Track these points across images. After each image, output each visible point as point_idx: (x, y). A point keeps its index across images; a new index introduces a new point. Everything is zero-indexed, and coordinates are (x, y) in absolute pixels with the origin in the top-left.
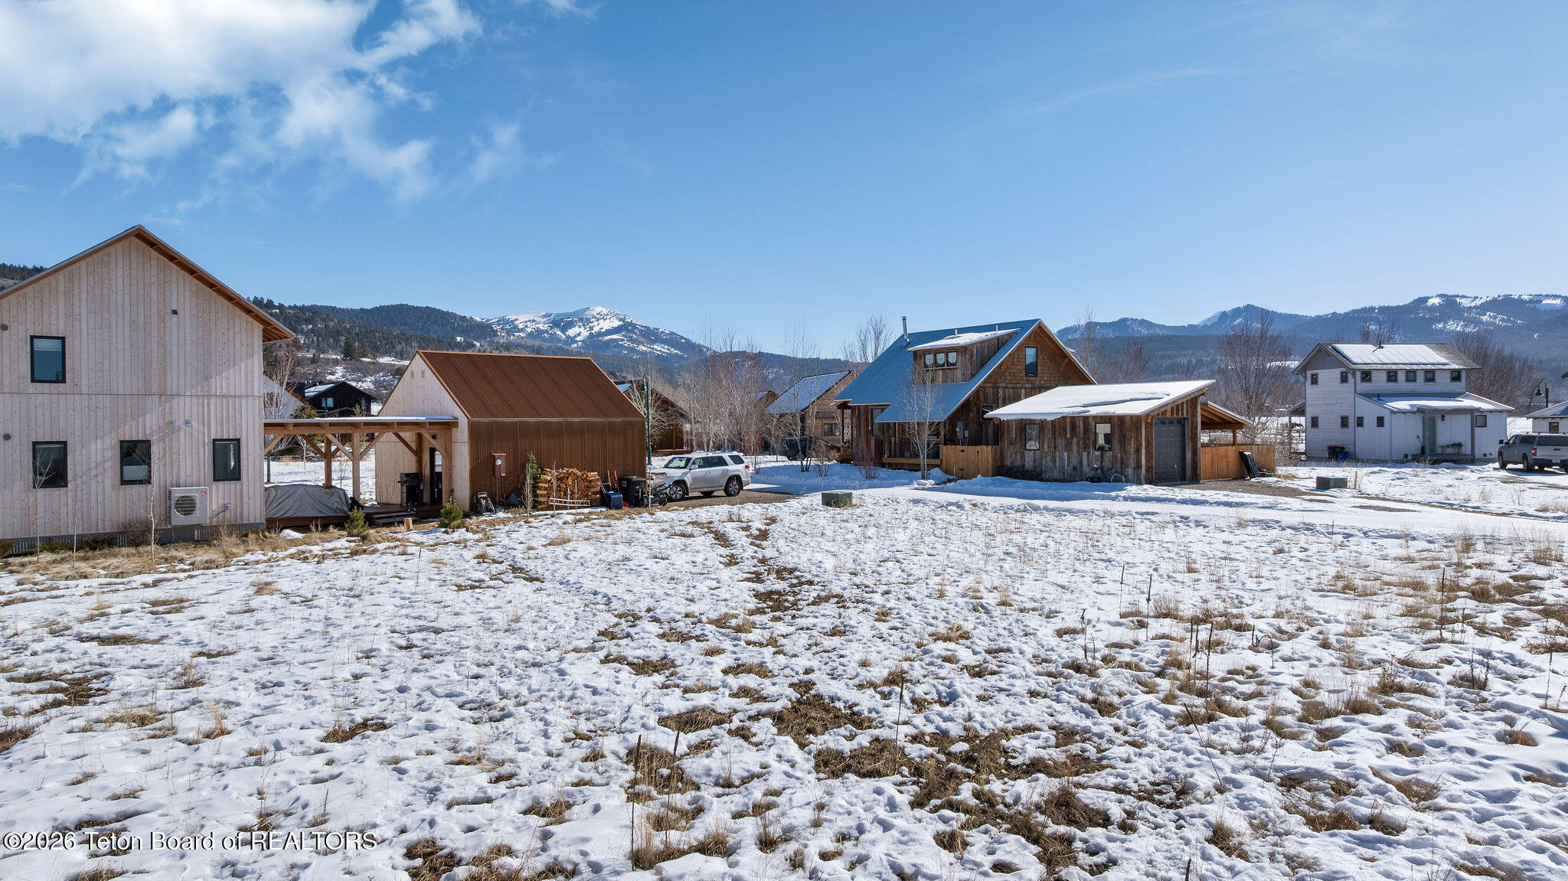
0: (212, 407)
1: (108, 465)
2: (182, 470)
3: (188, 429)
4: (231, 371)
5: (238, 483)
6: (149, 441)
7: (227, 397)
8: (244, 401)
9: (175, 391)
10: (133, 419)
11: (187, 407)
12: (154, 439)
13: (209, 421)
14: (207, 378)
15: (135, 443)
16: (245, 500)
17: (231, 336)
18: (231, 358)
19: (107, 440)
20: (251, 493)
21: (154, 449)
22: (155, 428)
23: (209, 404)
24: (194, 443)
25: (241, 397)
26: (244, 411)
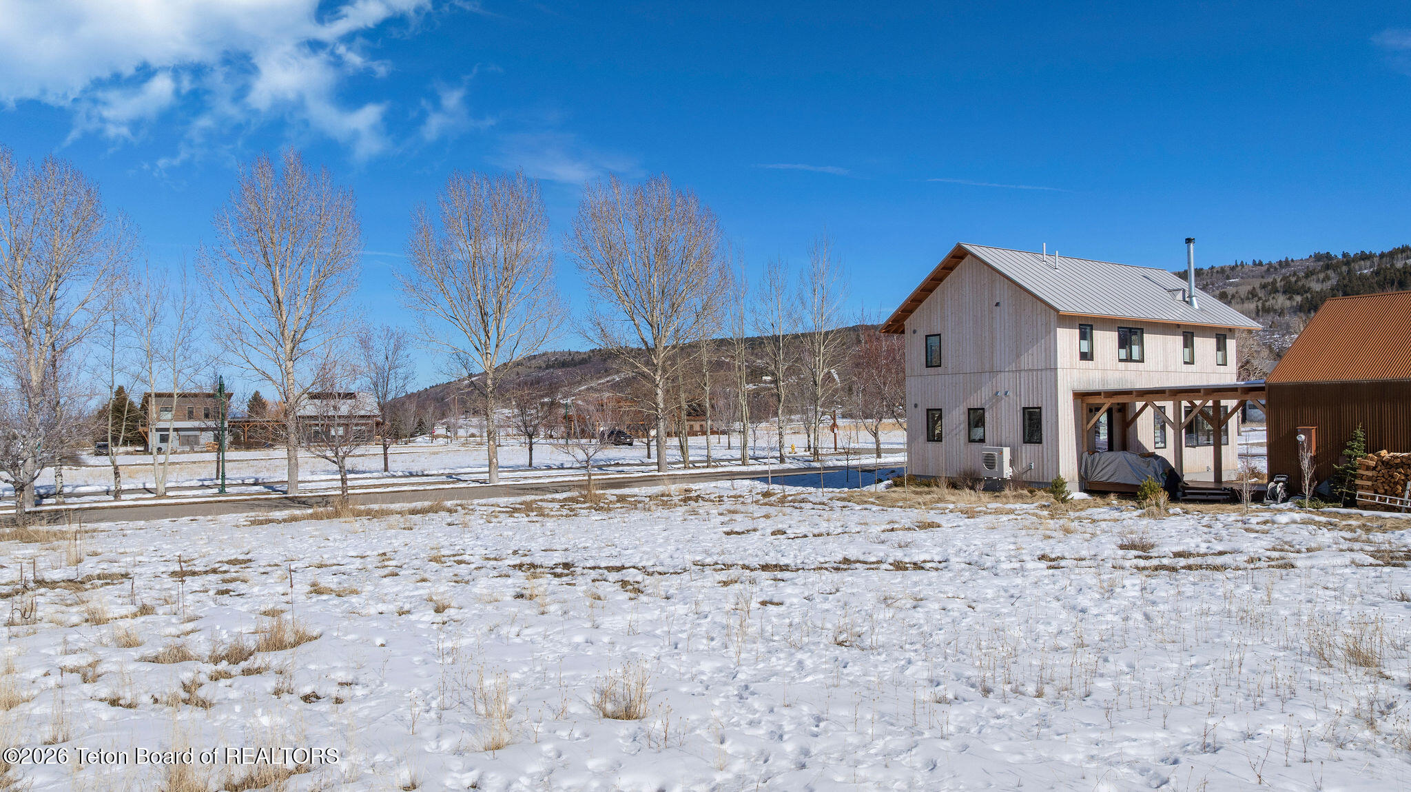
0: (1022, 380)
1: (962, 426)
2: (1003, 433)
3: (1007, 399)
4: (1035, 347)
5: (1040, 445)
6: (983, 409)
7: (1032, 370)
8: (1044, 373)
9: (998, 369)
10: (975, 392)
11: (1006, 380)
12: (986, 407)
13: (1020, 392)
14: (1018, 356)
15: (976, 410)
16: (1045, 462)
17: (1034, 318)
18: (1035, 337)
19: (961, 407)
20: (1050, 455)
21: (987, 415)
22: (987, 398)
23: (1020, 378)
24: (1011, 410)
25: (1042, 370)
26: (1044, 382)
